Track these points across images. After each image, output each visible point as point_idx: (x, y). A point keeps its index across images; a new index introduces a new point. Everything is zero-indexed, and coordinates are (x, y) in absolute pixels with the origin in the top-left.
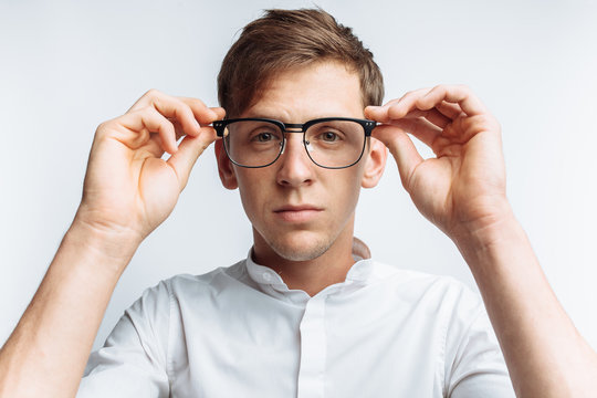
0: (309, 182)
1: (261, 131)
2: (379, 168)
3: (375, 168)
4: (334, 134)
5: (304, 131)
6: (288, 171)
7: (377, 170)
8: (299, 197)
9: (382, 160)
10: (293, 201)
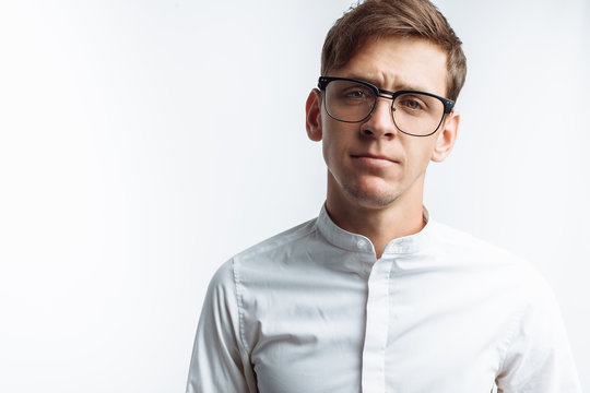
0: (390, 136)
1: (355, 90)
2: (448, 146)
3: (445, 145)
4: (417, 104)
5: (394, 98)
6: (374, 122)
7: (446, 148)
8: (379, 148)
9: (452, 139)
10: (373, 150)
